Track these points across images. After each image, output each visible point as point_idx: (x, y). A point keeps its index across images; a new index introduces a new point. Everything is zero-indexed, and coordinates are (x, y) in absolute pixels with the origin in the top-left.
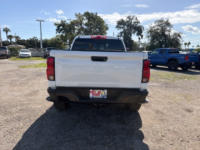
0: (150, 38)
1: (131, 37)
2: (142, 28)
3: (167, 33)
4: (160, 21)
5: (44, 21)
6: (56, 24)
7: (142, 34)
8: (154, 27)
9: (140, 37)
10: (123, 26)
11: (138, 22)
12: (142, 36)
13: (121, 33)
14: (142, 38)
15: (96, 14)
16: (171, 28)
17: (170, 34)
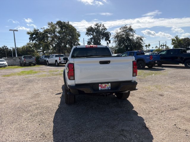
0: (117, 42)
1: (100, 42)
2: (109, 34)
3: (131, 38)
4: (125, 28)
5: (17, 31)
6: (28, 33)
7: (109, 39)
8: (120, 33)
9: (108, 42)
10: (92, 33)
11: (105, 29)
12: (110, 41)
13: (91, 39)
14: (110, 43)
15: (68, 22)
16: (134, 33)
17: (134, 38)
